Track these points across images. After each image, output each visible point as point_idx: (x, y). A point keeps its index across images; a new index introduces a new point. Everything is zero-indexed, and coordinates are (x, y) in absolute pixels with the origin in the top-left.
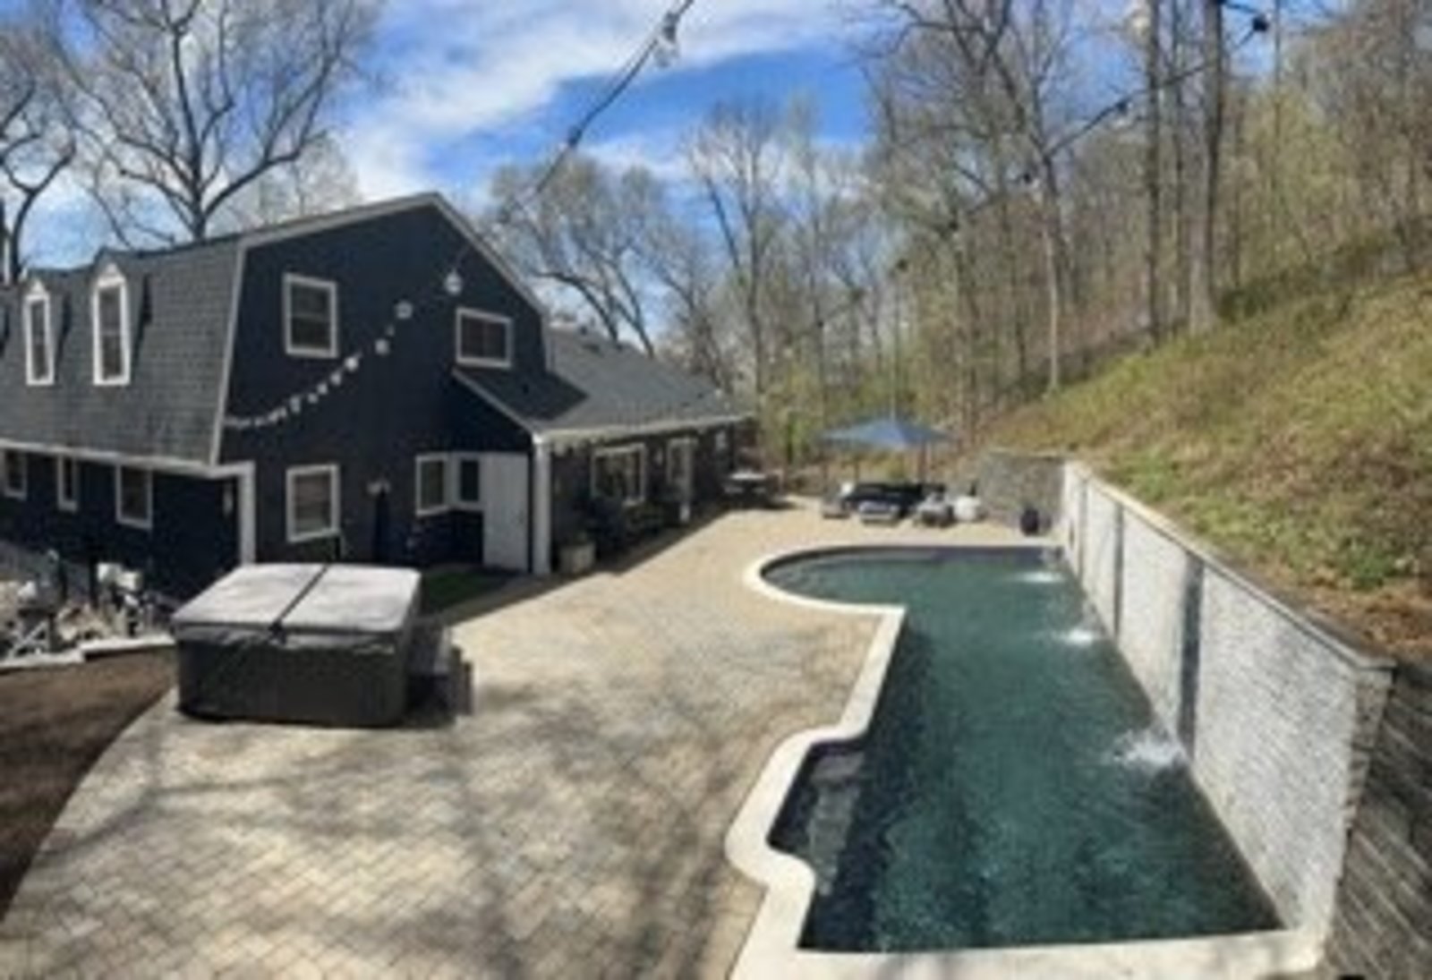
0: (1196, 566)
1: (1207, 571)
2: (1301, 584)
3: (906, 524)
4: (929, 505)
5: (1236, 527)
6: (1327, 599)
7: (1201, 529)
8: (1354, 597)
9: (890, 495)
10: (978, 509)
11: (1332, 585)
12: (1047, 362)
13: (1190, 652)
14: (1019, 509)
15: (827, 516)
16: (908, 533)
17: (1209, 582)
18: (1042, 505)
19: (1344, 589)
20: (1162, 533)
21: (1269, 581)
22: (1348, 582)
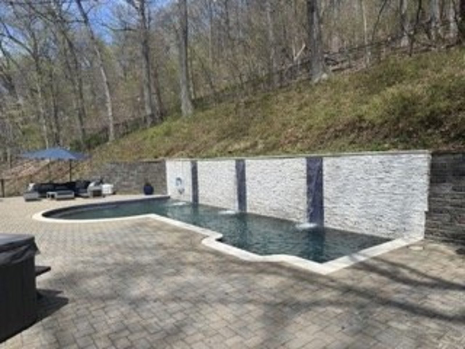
1: (325, 159)
10: (113, 189)
17: (327, 162)
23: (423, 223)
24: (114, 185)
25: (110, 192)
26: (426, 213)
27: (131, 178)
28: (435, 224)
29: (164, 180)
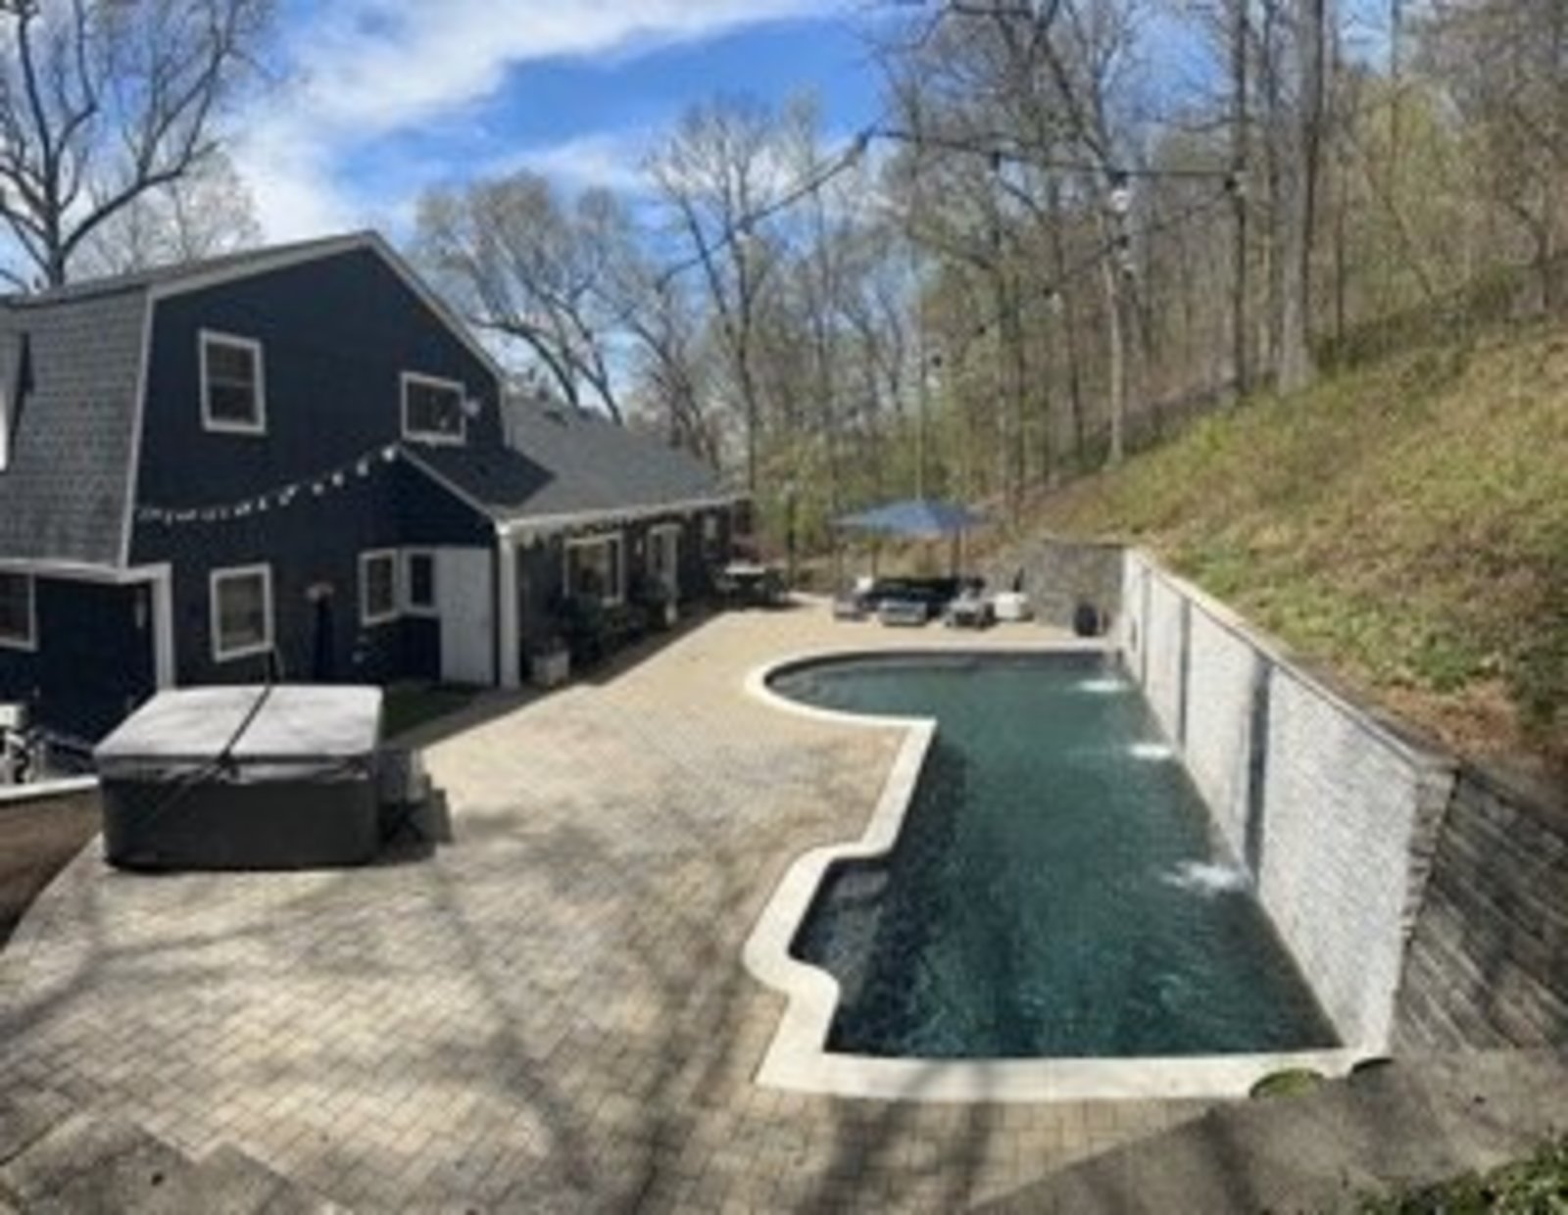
0: (1265, 667)
1: (1276, 669)
2: (1375, 683)
3: (936, 626)
4: (963, 603)
5: (1315, 623)
6: (1400, 699)
7: (1275, 626)
8: (1433, 698)
9: (915, 590)
10: (1023, 606)
11: (1410, 686)
12: (1109, 426)
13: (1257, 766)
14: (1069, 607)
15: (841, 616)
16: (938, 636)
17: (1279, 683)
18: (1101, 603)
19: (1423, 689)
20: (1230, 631)
21: (1341, 681)
22: (1428, 682)
25: (1013, 613)
27: (1063, 584)
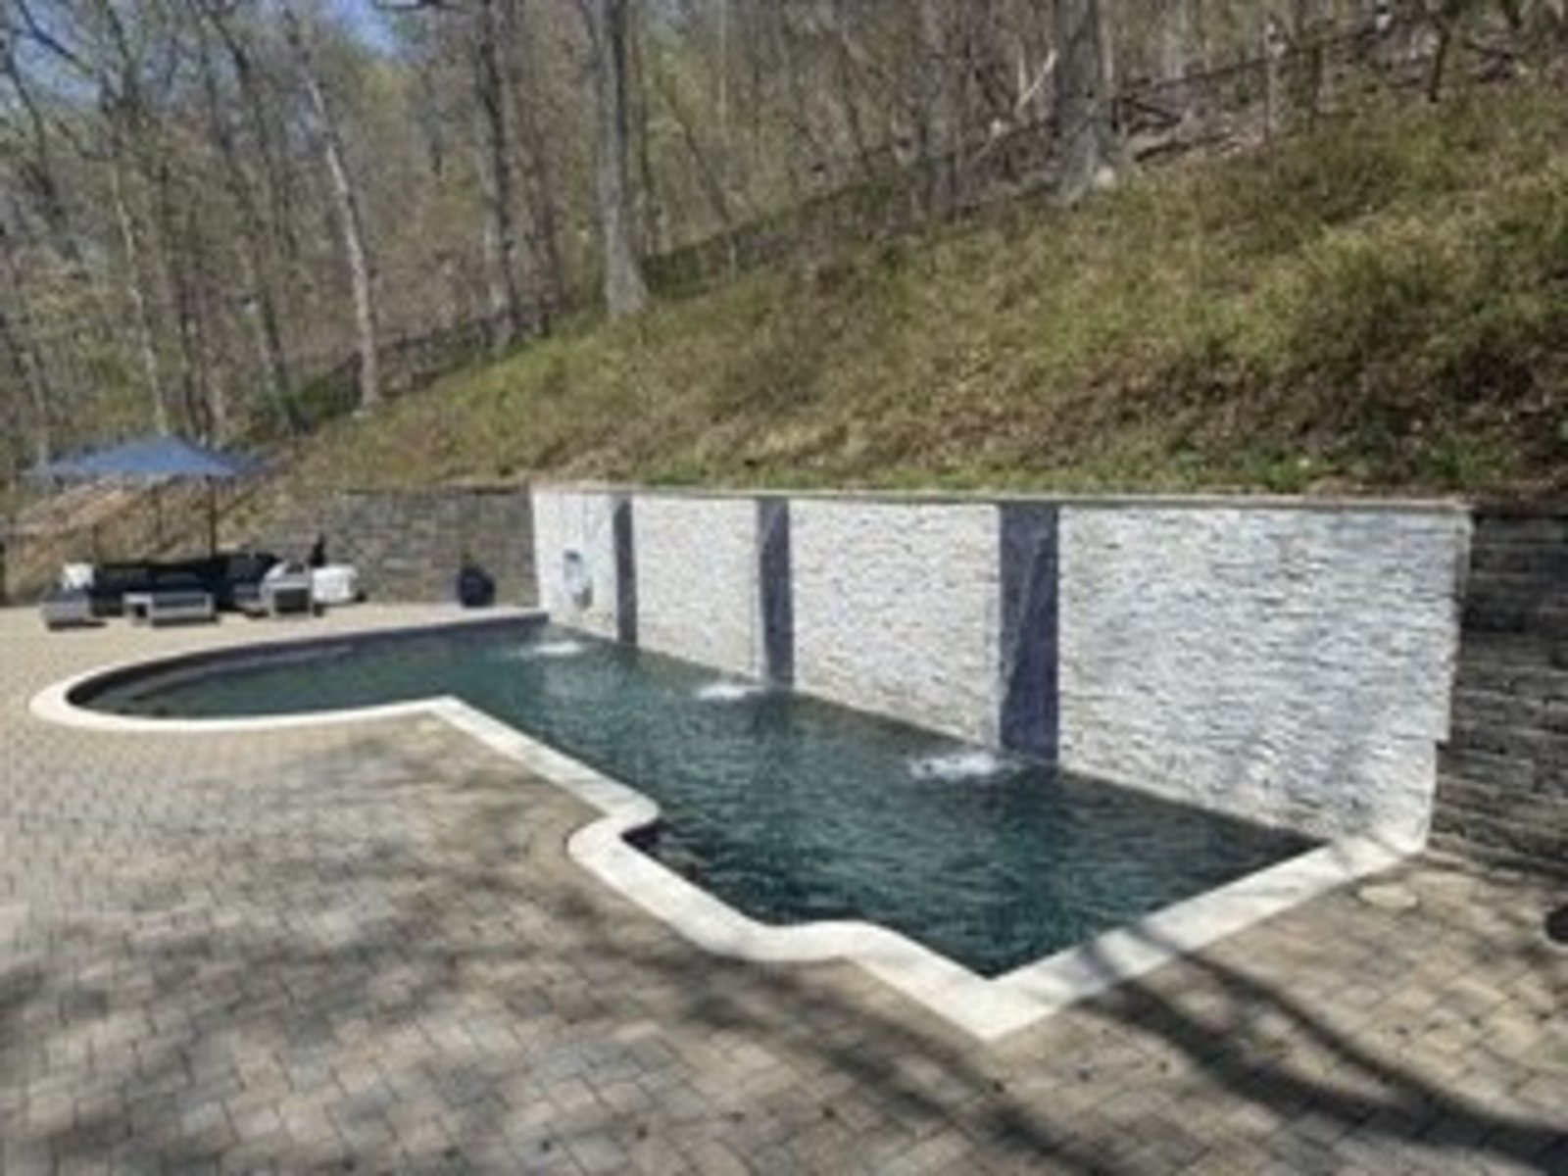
1: (1065, 512)
10: (353, 583)
15: (56, 625)
23: (1429, 786)
24: (361, 571)
25: (345, 593)
26: (1440, 747)
27: (415, 545)
28: (1474, 793)
29: (529, 556)
